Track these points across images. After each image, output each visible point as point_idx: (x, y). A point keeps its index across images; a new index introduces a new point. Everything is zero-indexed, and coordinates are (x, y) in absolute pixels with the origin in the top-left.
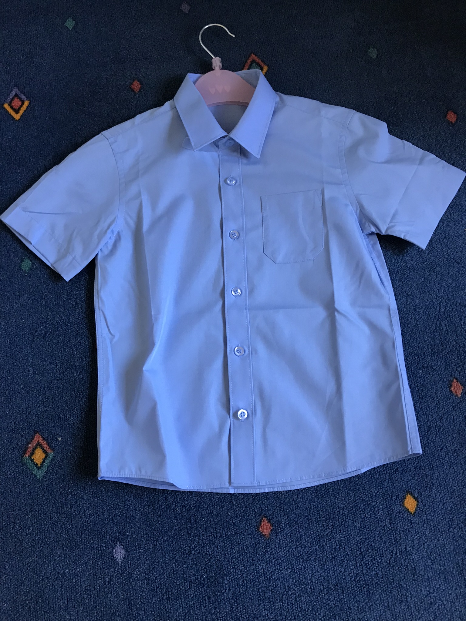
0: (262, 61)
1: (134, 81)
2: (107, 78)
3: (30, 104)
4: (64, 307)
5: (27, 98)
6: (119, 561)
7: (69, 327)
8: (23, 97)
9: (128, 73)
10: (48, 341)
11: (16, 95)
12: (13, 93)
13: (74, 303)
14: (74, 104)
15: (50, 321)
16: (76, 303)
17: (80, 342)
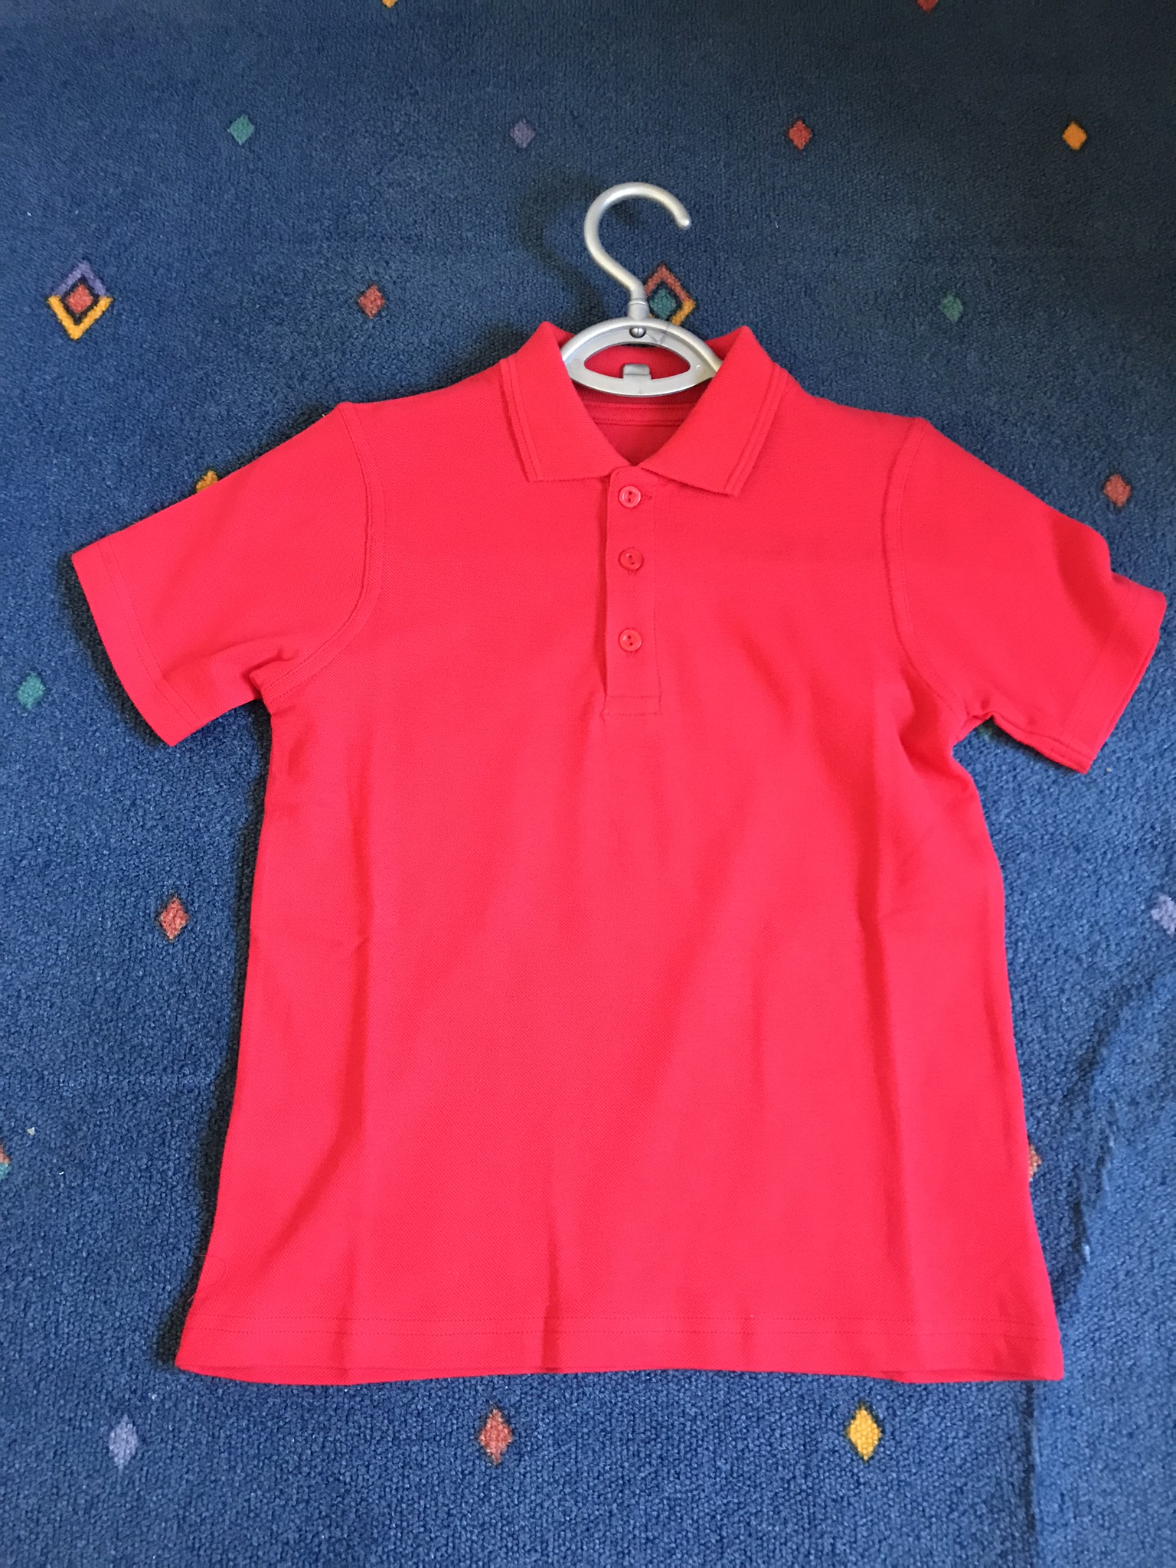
0: (683, 286)
1: (369, 287)
2: (304, 271)
3: (112, 305)
4: (102, 808)
5: (107, 290)
6: (120, 1461)
7: (106, 858)
8: (99, 286)
9: (359, 268)
10: (48, 884)
11: (83, 280)
12: (77, 275)
13: (128, 803)
14: (217, 321)
15: (63, 836)
16: (134, 804)
17: (125, 901)
